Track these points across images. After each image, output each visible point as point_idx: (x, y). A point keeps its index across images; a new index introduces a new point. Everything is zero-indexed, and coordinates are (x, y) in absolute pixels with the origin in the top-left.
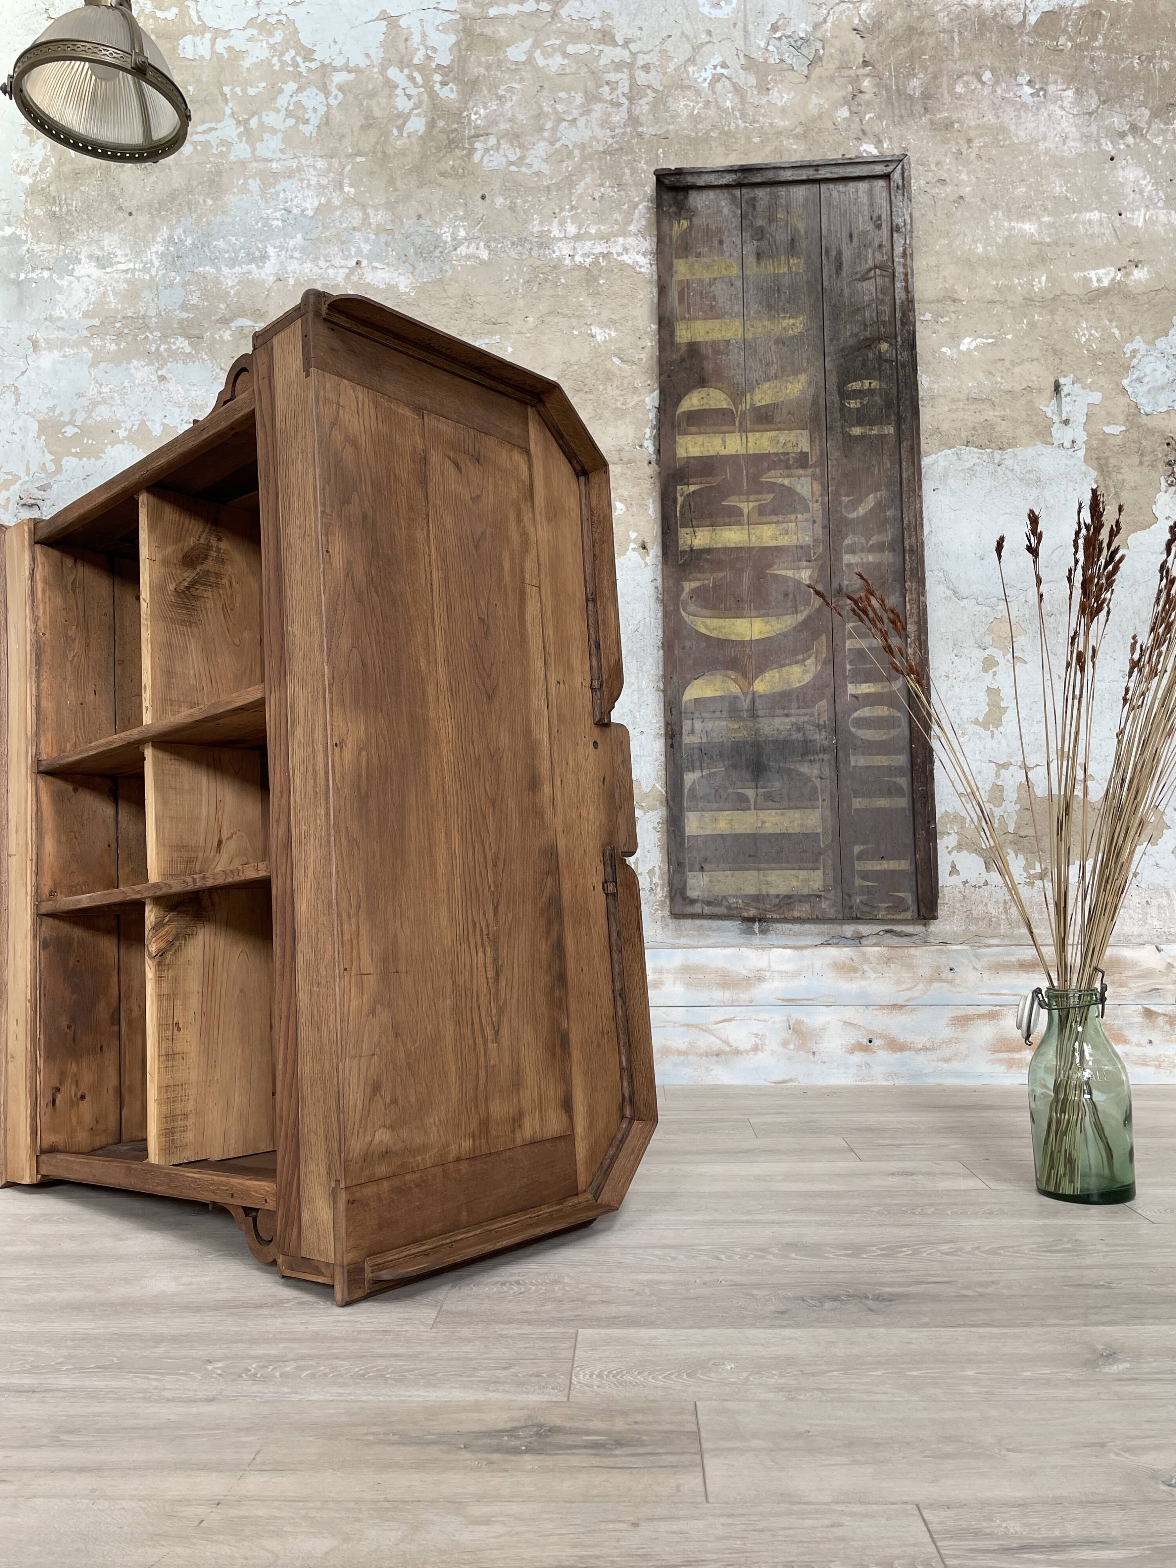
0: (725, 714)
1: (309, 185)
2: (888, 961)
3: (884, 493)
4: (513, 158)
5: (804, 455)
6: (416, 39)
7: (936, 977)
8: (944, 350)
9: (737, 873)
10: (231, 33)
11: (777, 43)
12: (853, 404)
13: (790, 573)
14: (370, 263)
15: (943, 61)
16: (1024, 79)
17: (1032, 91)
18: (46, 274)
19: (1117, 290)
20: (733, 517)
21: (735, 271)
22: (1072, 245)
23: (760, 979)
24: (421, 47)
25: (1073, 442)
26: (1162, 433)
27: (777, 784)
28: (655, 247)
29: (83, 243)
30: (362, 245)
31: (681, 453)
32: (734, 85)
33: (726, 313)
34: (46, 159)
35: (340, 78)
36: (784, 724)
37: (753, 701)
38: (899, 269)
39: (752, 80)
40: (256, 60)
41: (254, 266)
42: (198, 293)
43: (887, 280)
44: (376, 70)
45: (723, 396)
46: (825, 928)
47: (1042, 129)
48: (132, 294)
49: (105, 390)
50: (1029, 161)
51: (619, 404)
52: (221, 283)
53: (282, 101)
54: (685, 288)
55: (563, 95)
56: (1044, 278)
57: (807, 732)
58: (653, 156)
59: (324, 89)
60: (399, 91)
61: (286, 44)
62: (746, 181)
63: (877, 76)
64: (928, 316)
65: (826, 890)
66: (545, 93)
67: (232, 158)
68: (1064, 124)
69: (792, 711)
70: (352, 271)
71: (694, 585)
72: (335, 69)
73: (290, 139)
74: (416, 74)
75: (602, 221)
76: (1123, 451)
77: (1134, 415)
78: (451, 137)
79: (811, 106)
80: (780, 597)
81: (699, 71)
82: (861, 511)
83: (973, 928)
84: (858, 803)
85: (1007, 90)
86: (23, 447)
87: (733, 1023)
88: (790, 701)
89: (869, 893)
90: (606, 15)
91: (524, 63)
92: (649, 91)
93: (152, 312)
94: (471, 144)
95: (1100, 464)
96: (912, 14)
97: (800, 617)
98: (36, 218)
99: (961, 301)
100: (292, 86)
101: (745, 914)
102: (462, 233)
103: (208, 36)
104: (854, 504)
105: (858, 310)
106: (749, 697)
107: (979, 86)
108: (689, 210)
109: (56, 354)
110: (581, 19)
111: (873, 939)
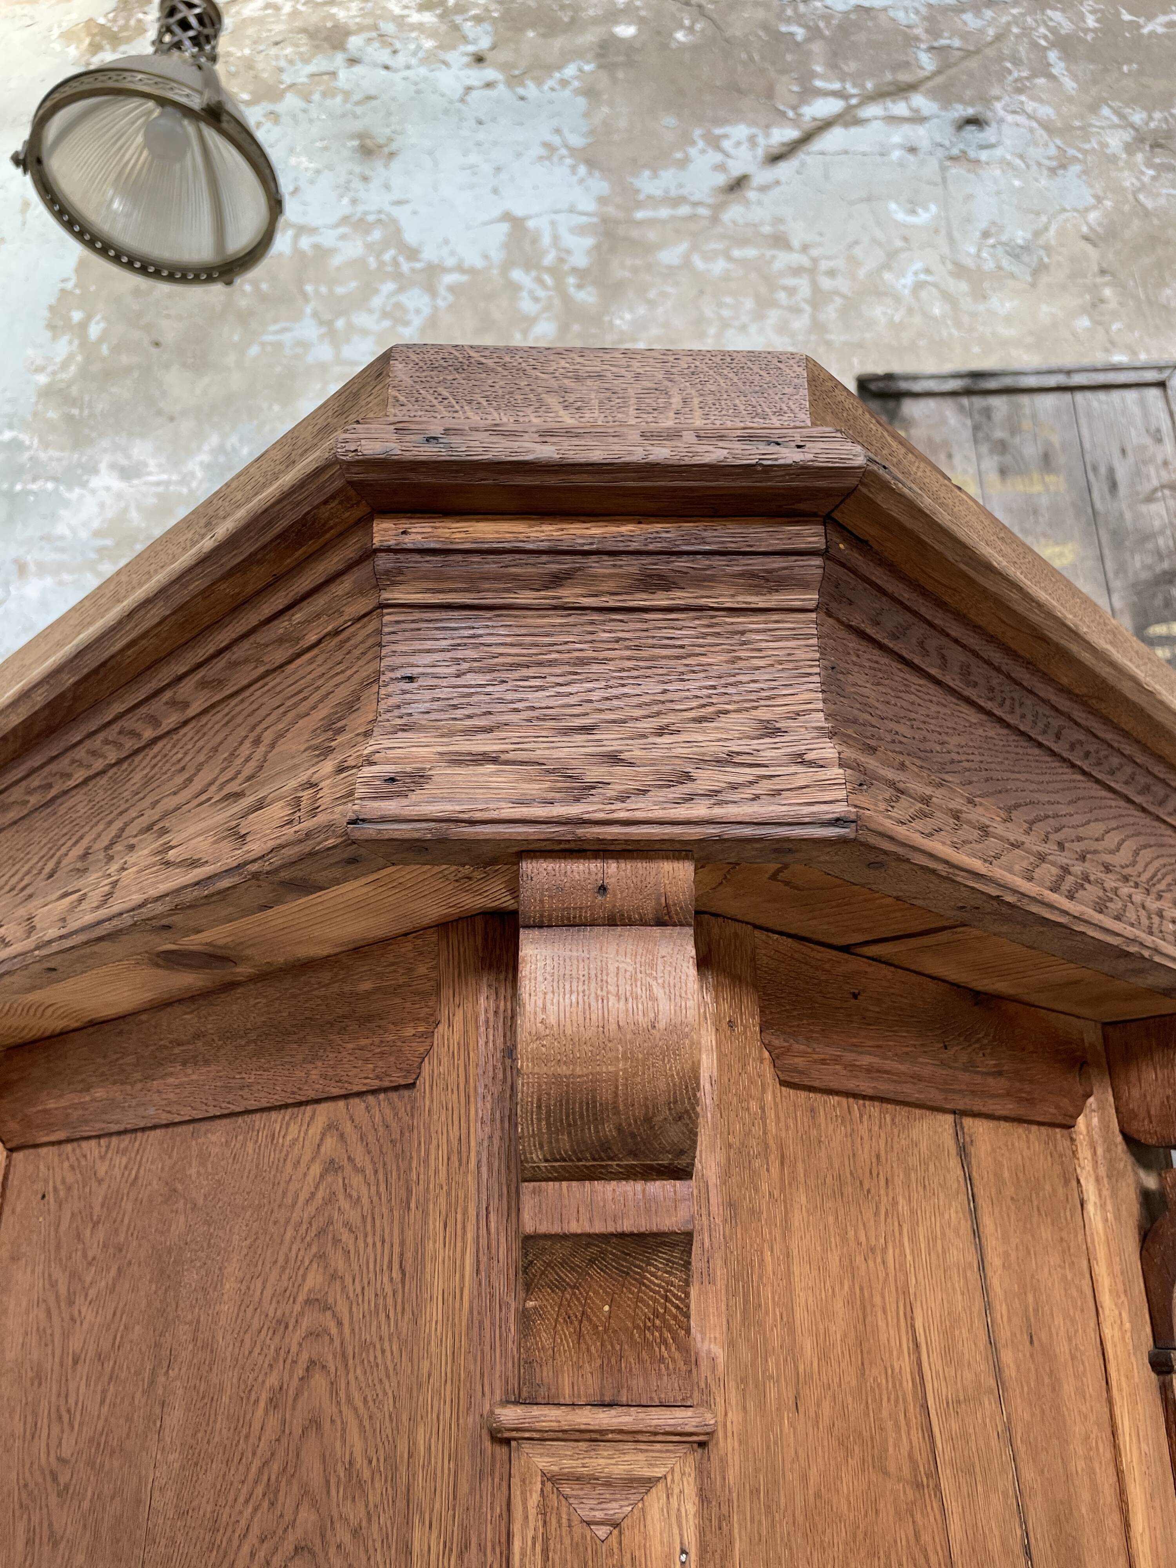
6: (546, 241)
10: (320, 230)
11: (991, 250)
18: (50, 486)
24: (552, 249)
29: (105, 450)
32: (942, 292)
34: (70, 358)
35: (450, 279)
39: (964, 287)
40: (348, 259)
44: (495, 272)
48: (163, 509)
53: (377, 302)
55: (728, 300)
59: (431, 290)
60: (524, 294)
61: (385, 244)
62: (976, 388)
63: (1119, 285)
66: (706, 298)
67: (310, 359)
72: (445, 270)
74: (545, 276)
79: (1042, 315)
81: (897, 277)
90: (778, 220)
91: (679, 267)
92: (836, 298)
96: (1152, 223)
98: (45, 420)
100: (389, 286)
105: (1146, 537)
108: (903, 420)
109: (49, 581)
110: (747, 225)
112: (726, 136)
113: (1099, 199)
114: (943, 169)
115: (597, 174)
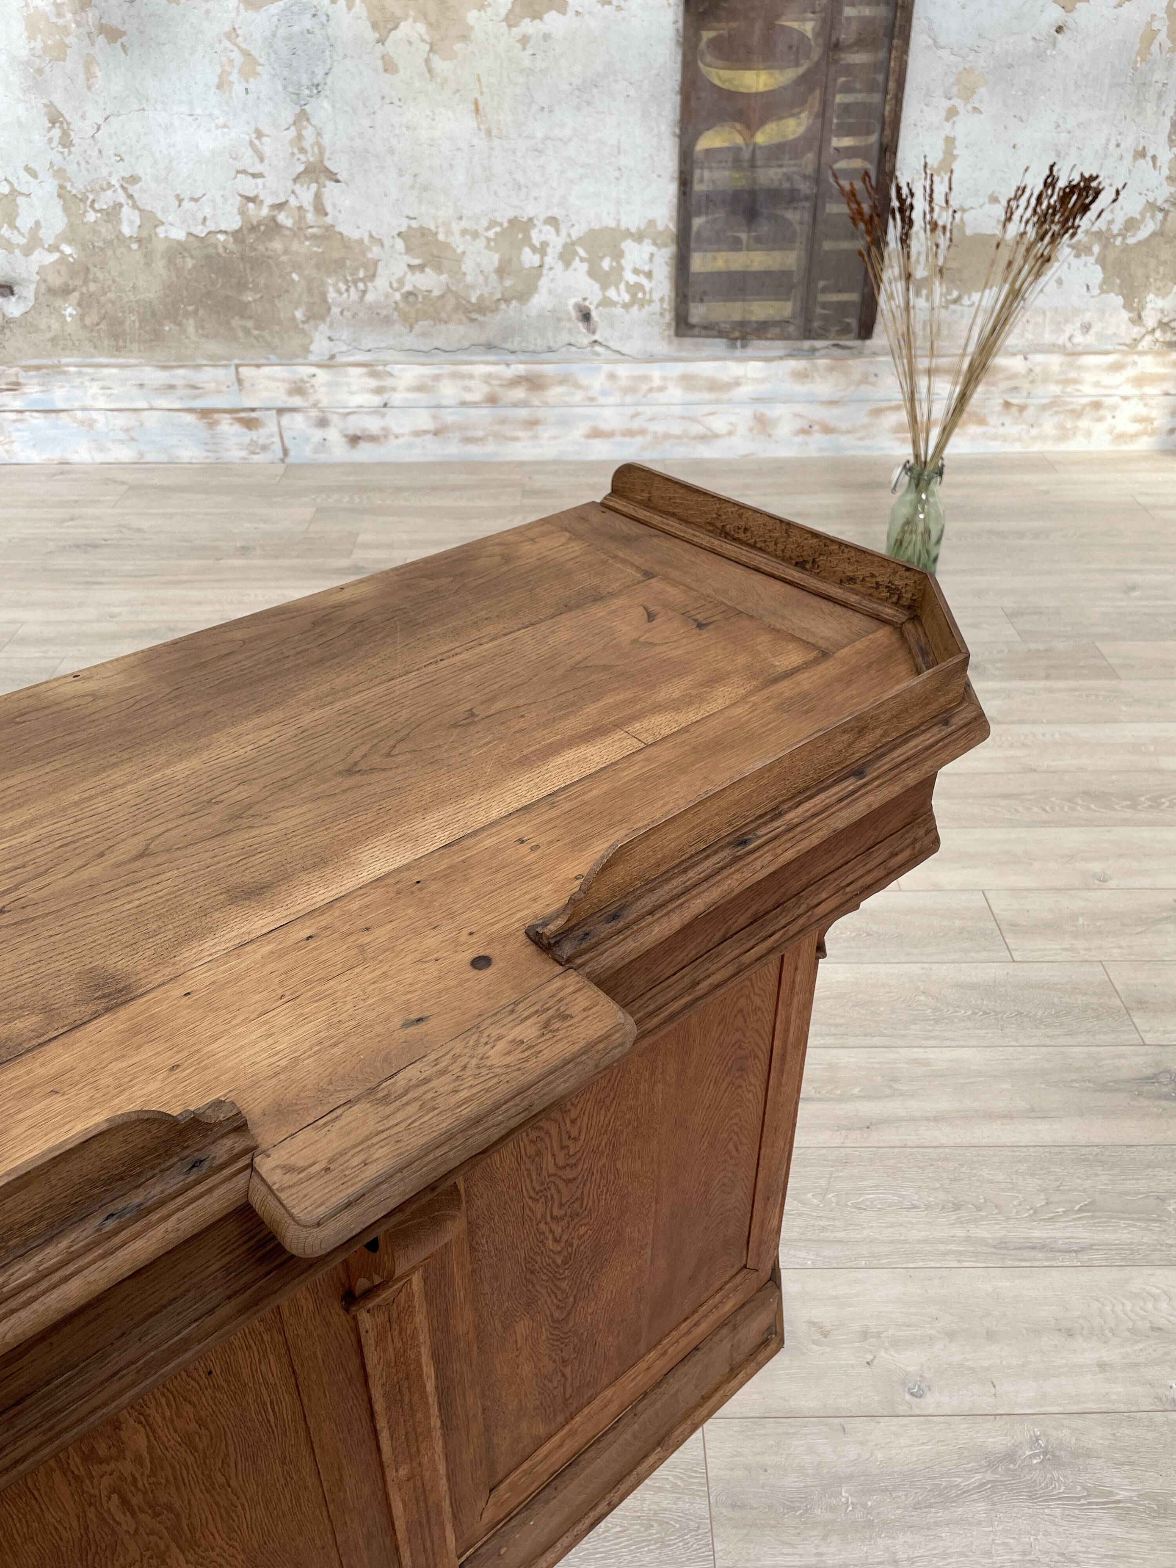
0: (730, 164)
2: (832, 369)
7: (865, 380)
9: (729, 304)
13: (795, 25)
23: (738, 384)
27: (766, 229)
36: (777, 174)
37: (753, 152)
46: (788, 343)
57: (795, 182)
65: (794, 318)
69: (785, 162)
71: (711, 34)
80: (785, 49)
84: (827, 245)
87: (715, 415)
88: (783, 153)
89: (825, 319)
97: (801, 70)
101: (731, 336)
106: (751, 148)
111: (823, 352)
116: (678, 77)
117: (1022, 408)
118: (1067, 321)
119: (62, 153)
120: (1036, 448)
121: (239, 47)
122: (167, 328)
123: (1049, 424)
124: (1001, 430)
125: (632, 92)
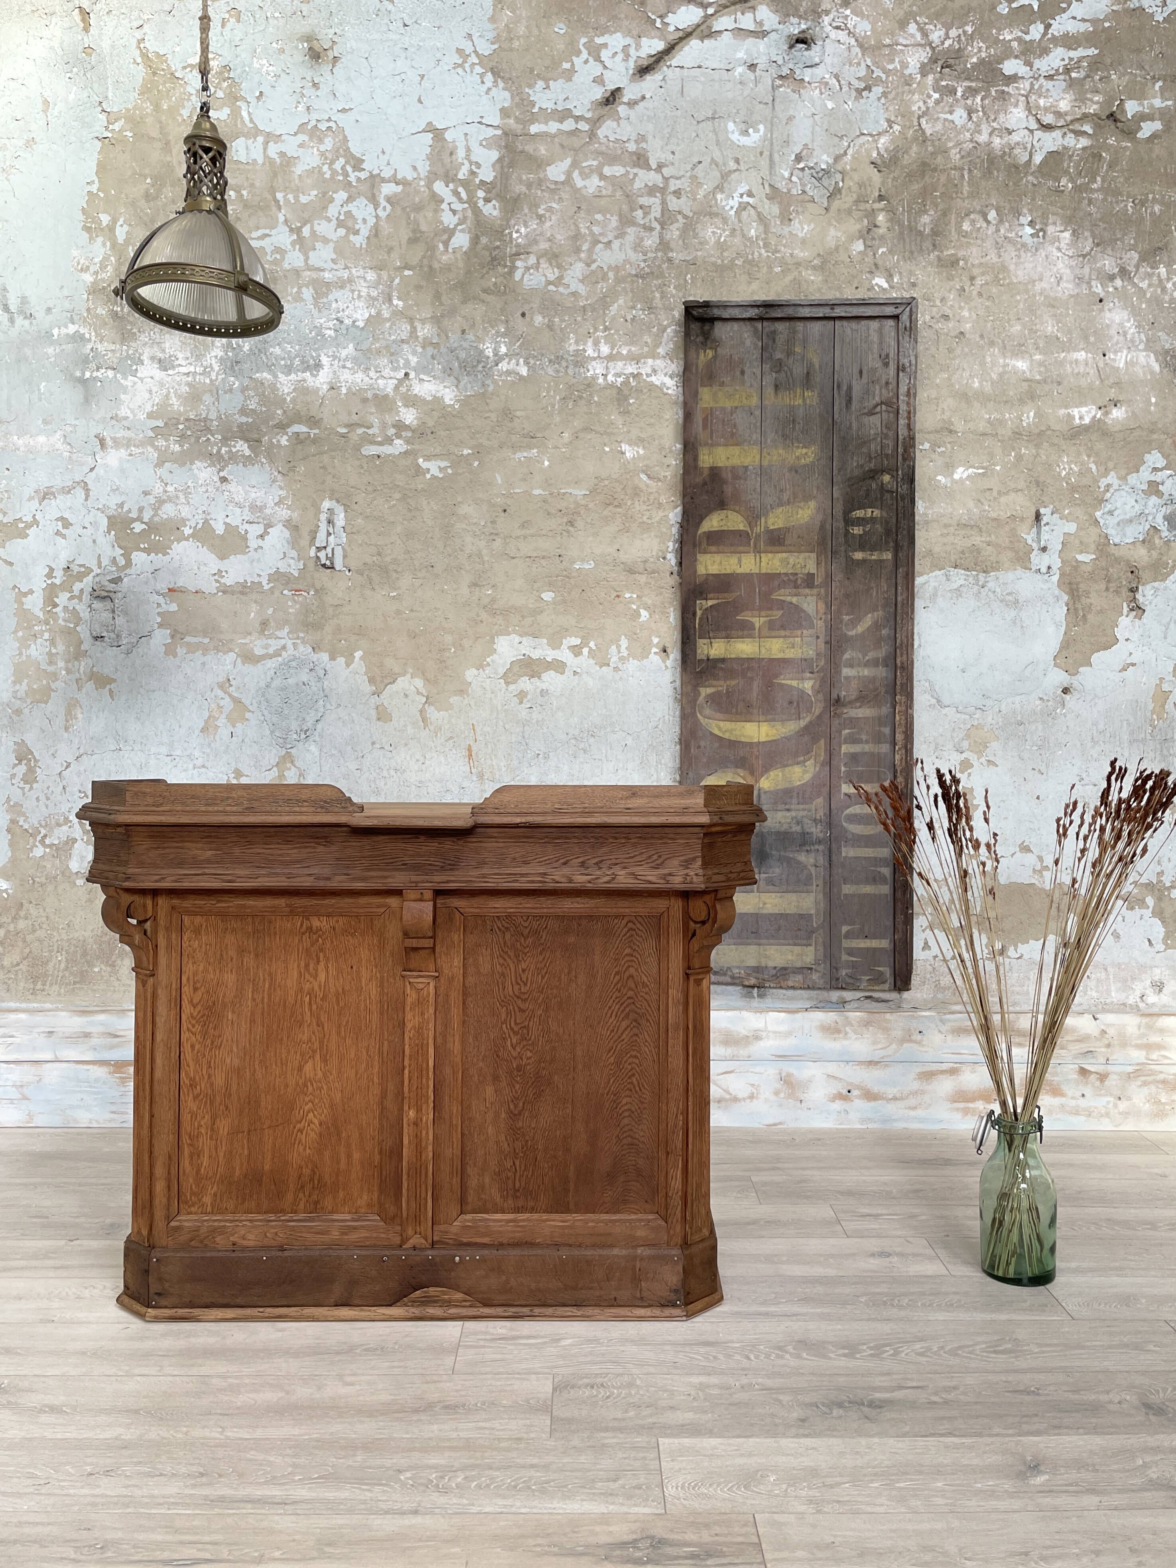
1: (359, 296)
2: (867, 1024)
3: (881, 613)
4: (551, 277)
5: (811, 576)
6: (461, 154)
7: (907, 1038)
8: (939, 478)
9: (741, 948)
10: (283, 137)
11: (800, 174)
12: (857, 531)
13: (794, 683)
14: (417, 375)
15: (952, 199)
16: (1025, 219)
17: (1033, 231)
18: (110, 373)
19: (1097, 426)
20: (745, 630)
21: (755, 401)
22: (1059, 383)
23: (757, 1038)
24: (466, 162)
25: (1049, 568)
26: (1128, 561)
27: (777, 871)
28: (681, 369)
29: (145, 344)
30: (410, 357)
31: (701, 570)
32: (759, 214)
33: (745, 441)
34: (106, 258)
35: (388, 189)
36: (785, 817)
37: (759, 796)
38: (903, 407)
39: (776, 210)
40: (308, 168)
41: (308, 374)
42: (256, 399)
43: (891, 415)
44: (422, 183)
45: (740, 518)
46: (813, 993)
47: (1039, 269)
48: (194, 396)
49: (170, 488)
50: (1026, 300)
51: (645, 518)
52: (278, 390)
53: (333, 211)
54: (709, 416)
55: (599, 217)
56: (1032, 414)
57: (805, 826)
58: (682, 282)
59: (374, 200)
60: (444, 206)
61: (336, 152)
62: (767, 316)
63: (890, 211)
64: (927, 446)
65: (817, 963)
66: (582, 214)
67: (286, 266)
68: (1060, 265)
69: (793, 807)
70: (400, 382)
71: (710, 690)
72: (384, 180)
73: (342, 250)
74: (460, 189)
75: (632, 343)
76: (1092, 577)
77: (1103, 545)
78: (494, 254)
79: (829, 238)
80: (785, 704)
81: (727, 199)
82: (860, 629)
83: (940, 996)
84: (847, 889)
85: (1010, 230)
86: (94, 541)
87: (732, 1075)
88: (791, 797)
89: (853, 967)
90: (642, 138)
91: (563, 183)
92: (680, 217)
93: (213, 415)
94: (513, 262)
95: (1071, 589)
96: (926, 150)
97: (803, 723)
98: (97, 316)
99: (956, 432)
100: (341, 196)
101: (747, 983)
102: (503, 349)
103: (260, 139)
104: (854, 623)
105: (863, 443)
106: (756, 793)
107: (985, 225)
108: (715, 341)
109: (123, 453)
110: (617, 141)
111: (855, 1004)
112: (605, 45)
113: (890, 122)
114: (774, 88)
115: (501, 84)
116: (678, 729)
117: (1103, 1077)
118: (1133, 979)
119: (23, 789)
120: (1129, 1126)
121: (230, 695)
122: (96, 970)
123: (1139, 1097)
124: (1082, 1103)
125: (629, 741)
